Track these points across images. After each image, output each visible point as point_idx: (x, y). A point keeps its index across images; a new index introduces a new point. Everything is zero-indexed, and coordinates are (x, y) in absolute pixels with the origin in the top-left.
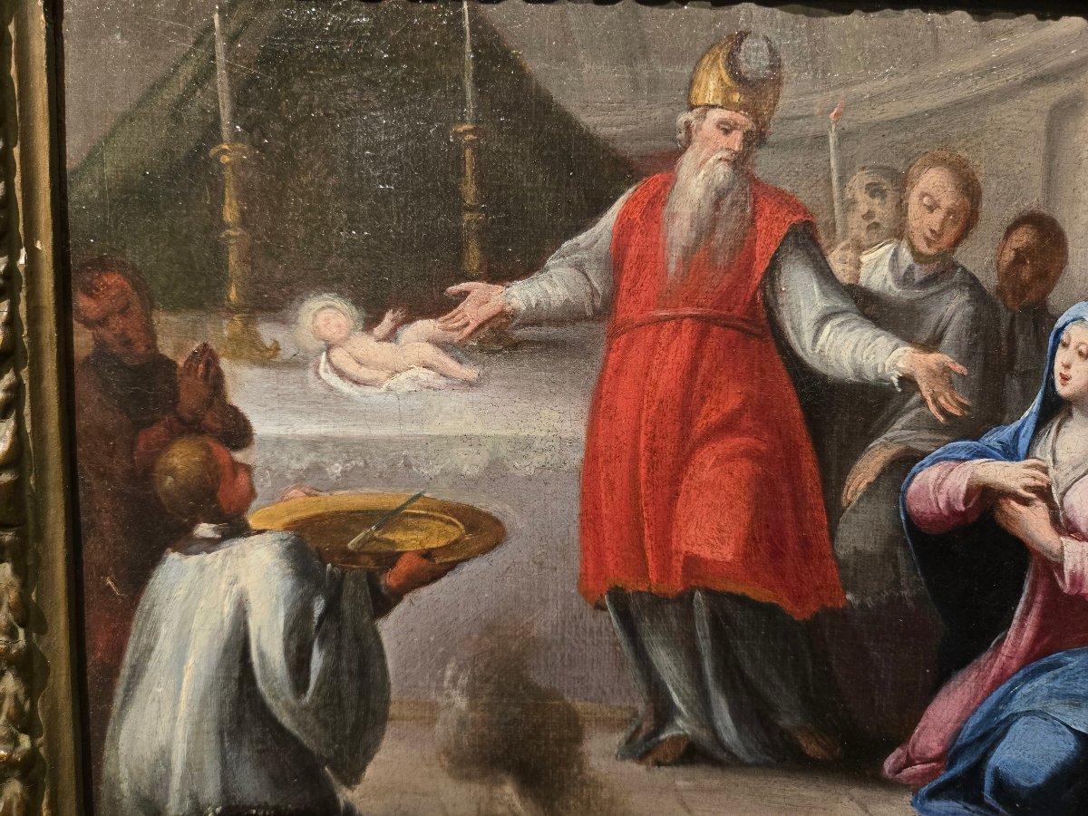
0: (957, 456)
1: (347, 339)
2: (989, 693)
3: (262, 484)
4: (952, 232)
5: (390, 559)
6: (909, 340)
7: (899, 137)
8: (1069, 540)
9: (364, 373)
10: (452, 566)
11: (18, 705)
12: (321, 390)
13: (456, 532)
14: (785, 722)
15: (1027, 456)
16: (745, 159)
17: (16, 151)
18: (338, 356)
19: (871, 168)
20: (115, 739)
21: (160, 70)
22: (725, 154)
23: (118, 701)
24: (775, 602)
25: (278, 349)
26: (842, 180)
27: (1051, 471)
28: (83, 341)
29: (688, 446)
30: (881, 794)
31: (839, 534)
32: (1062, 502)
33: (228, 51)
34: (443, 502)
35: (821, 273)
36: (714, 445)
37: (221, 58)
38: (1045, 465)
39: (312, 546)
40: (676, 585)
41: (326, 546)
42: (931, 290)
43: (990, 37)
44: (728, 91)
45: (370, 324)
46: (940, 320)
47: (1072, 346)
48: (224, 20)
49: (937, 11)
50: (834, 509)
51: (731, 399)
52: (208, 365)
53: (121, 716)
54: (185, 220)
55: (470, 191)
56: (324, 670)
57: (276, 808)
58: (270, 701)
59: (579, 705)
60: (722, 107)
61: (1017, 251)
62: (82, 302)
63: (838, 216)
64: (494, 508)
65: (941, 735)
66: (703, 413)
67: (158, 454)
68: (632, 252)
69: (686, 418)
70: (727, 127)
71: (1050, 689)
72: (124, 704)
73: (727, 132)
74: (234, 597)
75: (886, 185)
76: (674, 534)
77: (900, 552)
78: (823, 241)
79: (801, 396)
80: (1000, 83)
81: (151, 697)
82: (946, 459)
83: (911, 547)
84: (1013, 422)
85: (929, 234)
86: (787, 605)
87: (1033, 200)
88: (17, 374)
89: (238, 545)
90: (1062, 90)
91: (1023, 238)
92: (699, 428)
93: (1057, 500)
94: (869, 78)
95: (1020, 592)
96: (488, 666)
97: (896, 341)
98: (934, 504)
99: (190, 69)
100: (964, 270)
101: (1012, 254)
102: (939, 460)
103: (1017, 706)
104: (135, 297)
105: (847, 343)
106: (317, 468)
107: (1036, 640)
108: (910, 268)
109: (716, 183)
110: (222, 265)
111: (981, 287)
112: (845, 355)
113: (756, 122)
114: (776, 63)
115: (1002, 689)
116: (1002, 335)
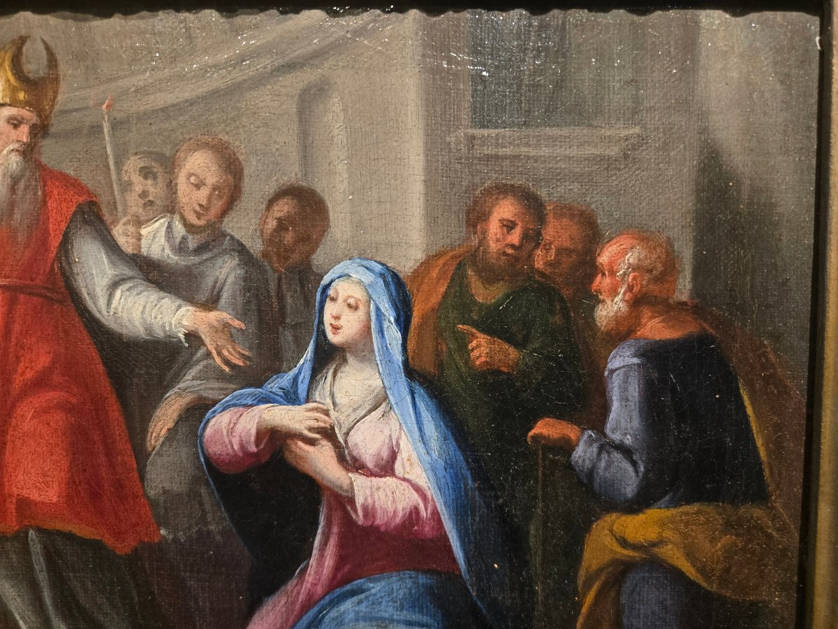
0: (245, 402)
2: (300, 617)
4: (218, 205)
6: (191, 301)
7: (164, 125)
8: (357, 475)
15: (307, 400)
16: (32, 150)
19: (141, 153)
22: (16, 146)
24: (98, 538)
26: (119, 164)
27: (332, 413)
29: (10, 400)
31: (148, 476)
32: (346, 442)
35: (109, 246)
36: (31, 399)
38: (326, 408)
40: (11, 526)
42: (205, 256)
43: (237, 31)
44: (14, 90)
46: (216, 282)
47: (340, 299)
49: (189, 10)
50: (141, 454)
51: (40, 358)
60: (10, 105)
61: (279, 219)
63: (118, 196)
66: (20, 371)
69: (6, 376)
70: (15, 122)
71: (357, 613)
73: (16, 126)
75: (157, 168)
76: (6, 479)
77: (203, 490)
78: (108, 218)
79: (100, 353)
80: (252, 72)
82: (234, 405)
83: (213, 487)
84: (290, 369)
85: (198, 208)
86: (109, 541)
87: (292, 174)
90: (307, 76)
91: (284, 208)
92: (17, 383)
93: (341, 439)
94: (133, 73)
95: (316, 524)
97: (179, 302)
98: (229, 446)
100: (232, 238)
101: (275, 223)
102: (229, 407)
105: (136, 305)
107: (337, 568)
108: (183, 238)
109: (10, 170)
111: (248, 252)
112: (136, 316)
113: (39, 116)
114: (52, 62)
115: (311, 613)
116: (273, 294)
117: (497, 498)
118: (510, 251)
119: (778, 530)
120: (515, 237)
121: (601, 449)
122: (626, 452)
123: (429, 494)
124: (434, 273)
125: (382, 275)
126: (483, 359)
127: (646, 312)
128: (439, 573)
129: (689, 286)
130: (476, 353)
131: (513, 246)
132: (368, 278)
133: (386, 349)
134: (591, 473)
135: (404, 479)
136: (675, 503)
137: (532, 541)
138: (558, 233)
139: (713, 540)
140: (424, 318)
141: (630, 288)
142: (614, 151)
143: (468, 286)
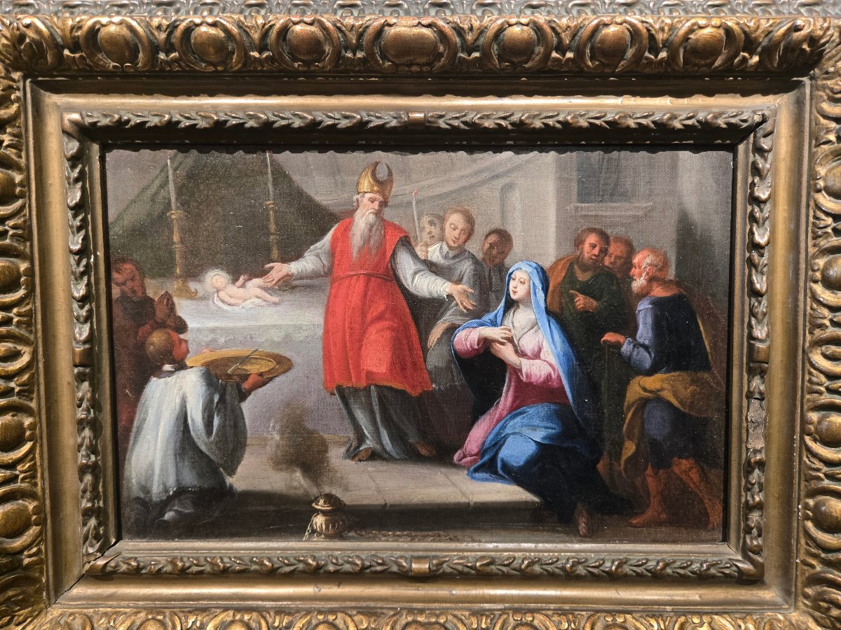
0: (473, 326)
1: (225, 287)
2: (496, 425)
3: (192, 347)
4: (463, 237)
5: (245, 377)
6: (449, 280)
7: (440, 202)
8: (523, 359)
9: (232, 301)
10: (271, 379)
11: (91, 441)
12: (215, 308)
13: (272, 364)
14: (411, 440)
15: (501, 325)
16: (380, 212)
17: (89, 216)
18: (222, 294)
19: (430, 214)
20: (130, 460)
21: (145, 182)
22: (372, 211)
23: (131, 442)
24: (404, 389)
25: (197, 292)
27: (512, 330)
28: (116, 292)
29: (365, 326)
30: (454, 470)
31: (428, 360)
32: (518, 344)
33: (174, 174)
34: (266, 352)
35: (413, 255)
36: (375, 325)
37: (171, 177)
38: (509, 328)
39: (213, 372)
40: (363, 384)
41: (218, 372)
42: (457, 260)
43: (474, 161)
44: (372, 186)
45: (235, 280)
46: (461, 272)
47: (517, 279)
48: (172, 162)
49: (453, 151)
50: (425, 350)
51: (380, 306)
52: (168, 300)
53: (132, 449)
54: (158, 241)
55: (272, 227)
56: (219, 425)
57: (200, 487)
58: (196, 440)
59: (326, 436)
60: (370, 192)
61: (490, 244)
62: (115, 275)
64: (287, 354)
65: (477, 444)
66: (370, 312)
67: (147, 337)
68: (338, 249)
69: (364, 314)
70: (372, 200)
71: (522, 423)
72: (134, 444)
73: (372, 202)
74: (181, 395)
75: (436, 221)
76: (362, 361)
77: (453, 366)
78: (413, 243)
79: (408, 304)
80: (480, 179)
81: (145, 441)
82: (468, 327)
83: (458, 365)
84: (493, 311)
85: (454, 239)
86: (409, 390)
87: (497, 224)
88: (91, 305)
89: (182, 373)
90: (505, 180)
91: (493, 238)
92: (369, 317)
93: (516, 342)
94: (427, 179)
95: (504, 381)
96: (287, 421)
97: (444, 281)
98: (465, 346)
99: (158, 181)
100: (469, 252)
101: (488, 245)
102: (465, 328)
103: (508, 431)
104: (137, 273)
105: (425, 282)
106: (214, 340)
107: (514, 402)
108: (448, 252)
109: (369, 222)
110: (172, 259)
111: (476, 258)
112: (425, 287)
113: (384, 197)
114: (390, 174)
115: (501, 423)
116: (487, 277)
117: (587, 369)
118: (594, 257)
119: (716, 383)
120: (596, 251)
121: (634, 346)
122: (646, 348)
123: (556, 367)
124: (560, 267)
125: (536, 268)
126: (581, 306)
127: (655, 284)
128: (559, 404)
129: (674, 273)
130: (578, 303)
131: (595, 255)
132: (530, 270)
133: (537, 301)
134: (630, 357)
135: (545, 361)
136: (668, 371)
137: (603, 388)
138: (615, 249)
139: (686, 388)
140: (555, 287)
141: (648, 274)
142: (641, 213)
143: (575, 273)
